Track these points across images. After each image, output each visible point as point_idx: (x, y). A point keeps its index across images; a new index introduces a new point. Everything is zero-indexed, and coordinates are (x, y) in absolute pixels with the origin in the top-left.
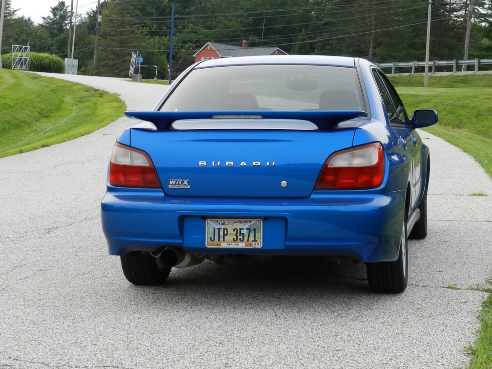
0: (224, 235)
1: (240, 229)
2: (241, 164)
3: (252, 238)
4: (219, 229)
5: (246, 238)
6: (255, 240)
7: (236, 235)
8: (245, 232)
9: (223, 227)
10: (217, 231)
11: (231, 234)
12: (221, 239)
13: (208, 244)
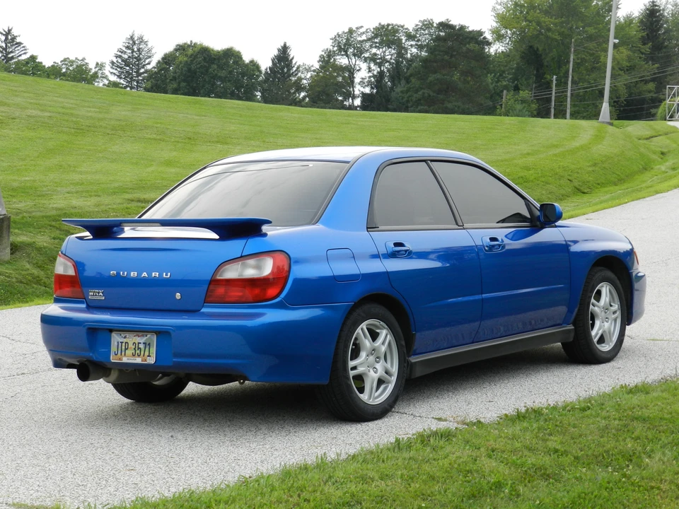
0: (126, 349)
1: (139, 343)
2: (143, 275)
3: (147, 353)
4: (122, 343)
5: (142, 353)
6: (149, 356)
7: (135, 349)
8: (142, 346)
9: (125, 340)
10: (120, 344)
11: (131, 348)
12: (123, 353)
13: (113, 359)
